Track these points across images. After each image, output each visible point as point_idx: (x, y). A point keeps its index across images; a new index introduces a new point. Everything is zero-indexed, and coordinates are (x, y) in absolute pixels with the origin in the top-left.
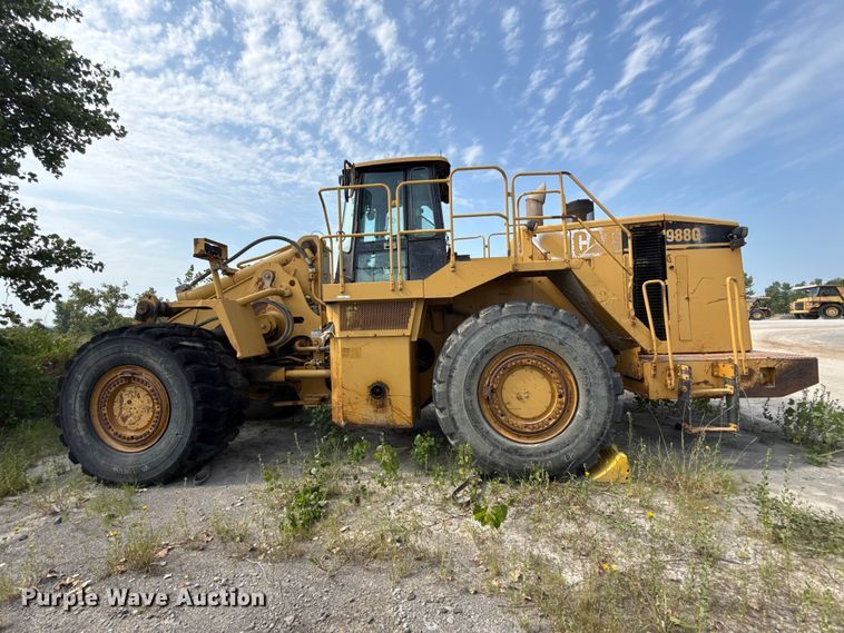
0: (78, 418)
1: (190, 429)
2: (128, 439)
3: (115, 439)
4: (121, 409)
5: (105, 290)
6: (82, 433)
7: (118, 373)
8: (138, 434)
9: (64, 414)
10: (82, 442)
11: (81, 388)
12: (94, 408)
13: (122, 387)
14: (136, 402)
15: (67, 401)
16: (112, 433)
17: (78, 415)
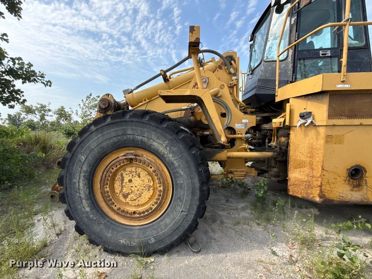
0: (83, 196)
1: (195, 208)
2: (131, 214)
3: (118, 214)
4: (122, 187)
5: (39, 106)
6: (88, 209)
7: (121, 155)
8: (141, 209)
9: (69, 190)
10: (88, 217)
11: (85, 168)
12: (97, 186)
13: (123, 168)
14: (137, 181)
15: (71, 180)
16: (115, 208)
17: (82, 192)
